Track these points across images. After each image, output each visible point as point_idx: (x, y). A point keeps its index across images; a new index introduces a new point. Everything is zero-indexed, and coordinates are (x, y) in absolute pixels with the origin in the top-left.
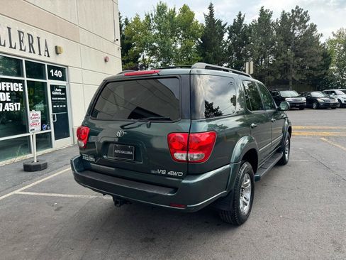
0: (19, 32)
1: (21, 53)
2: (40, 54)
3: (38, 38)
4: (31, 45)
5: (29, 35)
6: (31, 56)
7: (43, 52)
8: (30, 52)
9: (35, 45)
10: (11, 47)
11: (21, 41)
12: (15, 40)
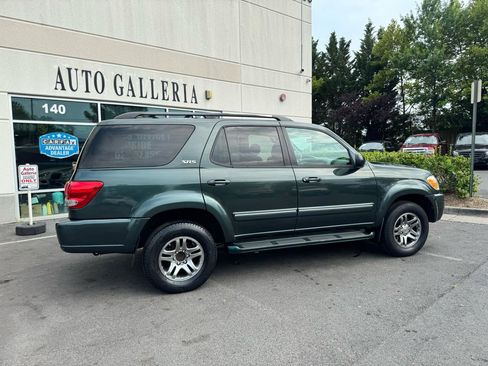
0: (163, 82)
1: (165, 103)
2: (186, 101)
3: (185, 85)
4: (175, 93)
5: (173, 83)
6: (176, 104)
7: (189, 98)
8: (174, 100)
9: (181, 94)
10: (153, 98)
11: (164, 91)
12: (158, 90)
